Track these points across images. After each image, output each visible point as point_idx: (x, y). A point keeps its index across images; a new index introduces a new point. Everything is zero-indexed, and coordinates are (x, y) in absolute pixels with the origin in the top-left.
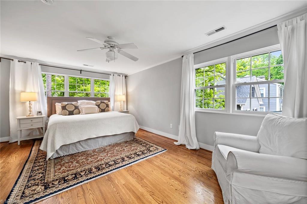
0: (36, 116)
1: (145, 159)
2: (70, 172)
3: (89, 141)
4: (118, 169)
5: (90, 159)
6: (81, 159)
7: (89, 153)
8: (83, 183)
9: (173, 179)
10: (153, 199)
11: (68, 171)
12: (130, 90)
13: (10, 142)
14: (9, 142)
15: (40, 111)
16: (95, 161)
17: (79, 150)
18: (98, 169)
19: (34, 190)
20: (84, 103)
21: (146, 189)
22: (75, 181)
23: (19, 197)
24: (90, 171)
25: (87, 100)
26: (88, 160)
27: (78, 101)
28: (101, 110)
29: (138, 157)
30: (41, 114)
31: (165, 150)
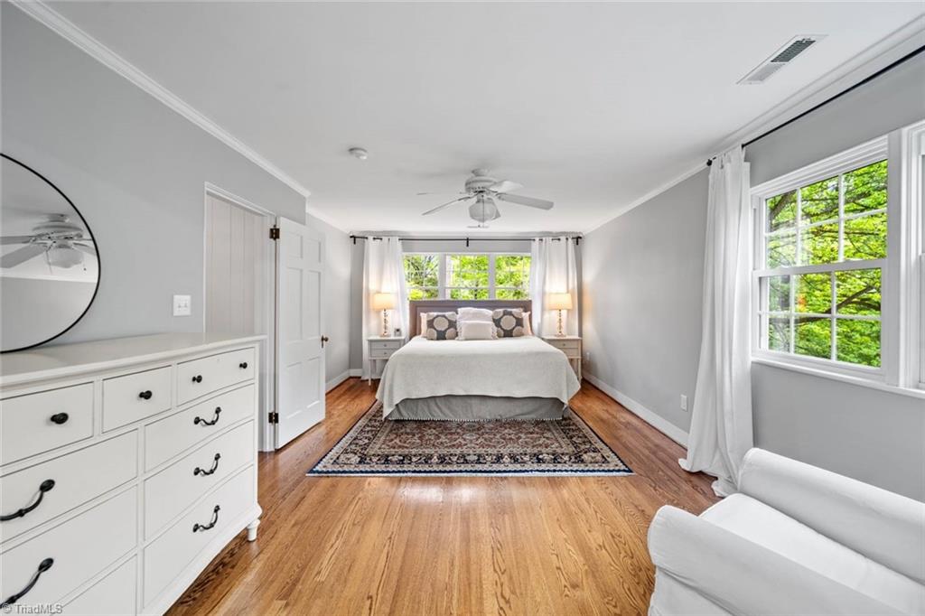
0: (392, 338)
1: (547, 474)
2: (400, 451)
3: (454, 401)
4: (474, 474)
5: (443, 439)
6: (430, 433)
7: (449, 426)
8: (405, 474)
9: (575, 545)
10: (490, 556)
11: (400, 447)
12: (588, 277)
13: (362, 379)
14: (360, 377)
15: (398, 328)
16: (449, 444)
17: (432, 415)
18: (442, 460)
19: (349, 459)
20: (468, 313)
21: (495, 532)
22: (398, 467)
23: (332, 461)
24: (428, 459)
25: (475, 307)
26: (439, 438)
27: (459, 310)
28: (502, 333)
29: (535, 465)
30: (400, 335)
31: (624, 471)
